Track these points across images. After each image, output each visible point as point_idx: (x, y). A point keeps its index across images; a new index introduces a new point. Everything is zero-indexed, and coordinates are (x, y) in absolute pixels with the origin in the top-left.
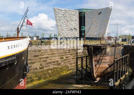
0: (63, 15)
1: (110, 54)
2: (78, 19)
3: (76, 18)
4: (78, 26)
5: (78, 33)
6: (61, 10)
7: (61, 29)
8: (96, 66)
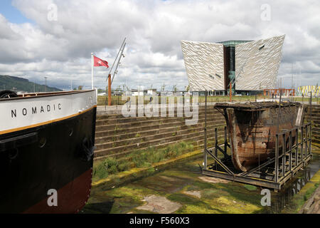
0: (196, 52)
1: (269, 122)
2: (222, 59)
3: (219, 56)
4: (223, 71)
5: (223, 82)
6: (193, 44)
7: (193, 77)
8: (240, 144)
